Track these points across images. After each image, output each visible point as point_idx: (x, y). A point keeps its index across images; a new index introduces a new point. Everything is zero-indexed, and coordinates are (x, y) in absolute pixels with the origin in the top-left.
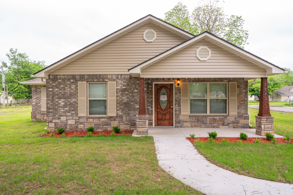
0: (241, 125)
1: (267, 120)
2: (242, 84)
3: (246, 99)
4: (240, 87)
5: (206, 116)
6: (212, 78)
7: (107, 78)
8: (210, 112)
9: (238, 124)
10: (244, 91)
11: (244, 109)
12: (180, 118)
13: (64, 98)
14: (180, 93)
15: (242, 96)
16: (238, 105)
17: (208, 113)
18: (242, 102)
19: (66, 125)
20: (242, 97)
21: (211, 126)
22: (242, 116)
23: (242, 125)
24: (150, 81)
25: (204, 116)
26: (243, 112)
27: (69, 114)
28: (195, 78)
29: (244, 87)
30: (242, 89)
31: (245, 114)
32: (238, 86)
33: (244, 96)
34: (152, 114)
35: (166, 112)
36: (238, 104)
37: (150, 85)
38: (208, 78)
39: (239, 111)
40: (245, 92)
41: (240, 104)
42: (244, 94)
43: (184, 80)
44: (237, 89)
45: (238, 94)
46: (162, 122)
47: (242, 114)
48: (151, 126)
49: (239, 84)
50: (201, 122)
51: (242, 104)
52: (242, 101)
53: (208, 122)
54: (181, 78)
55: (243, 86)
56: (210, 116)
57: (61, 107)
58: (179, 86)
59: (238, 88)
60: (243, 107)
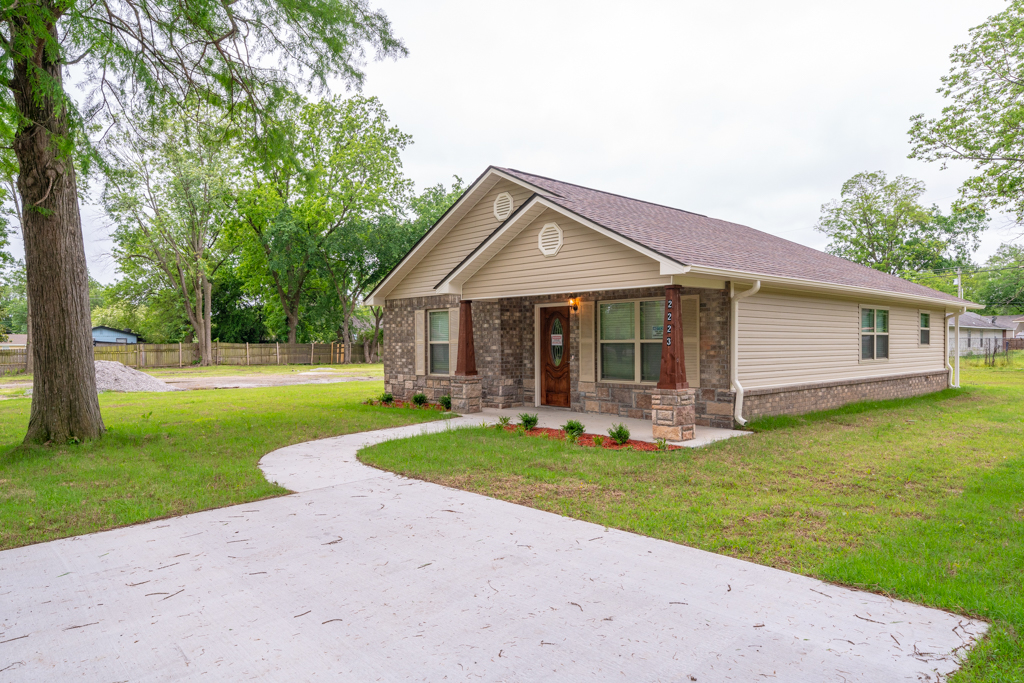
0: (710, 417)
1: (663, 398)
2: (713, 300)
3: (722, 343)
4: (708, 310)
5: (629, 388)
6: (643, 289)
7: (447, 302)
8: (643, 378)
9: (704, 413)
10: (718, 319)
11: (718, 371)
12: (579, 389)
13: (401, 342)
14: (578, 328)
15: (714, 333)
16: (701, 361)
17: (637, 380)
18: (712, 353)
19: (403, 389)
20: (713, 337)
21: (640, 414)
22: (713, 391)
23: (713, 417)
24: (527, 303)
25: (624, 386)
26: (714, 381)
27: (406, 370)
28: (607, 292)
29: (718, 309)
30: (713, 314)
31: (721, 387)
32: (701, 305)
33: (718, 333)
34: (533, 377)
35: (560, 374)
36: (704, 357)
37: (527, 311)
38: (632, 289)
39: (704, 376)
40: (719, 322)
41: (708, 356)
42: (718, 329)
43: (585, 296)
44: (698, 314)
45: (700, 328)
46: (555, 398)
47: (714, 386)
48: (530, 404)
49: (704, 301)
50: (620, 401)
51: (714, 356)
52: (714, 348)
53: (634, 405)
54: (581, 294)
55: (714, 304)
56: (636, 387)
57: (397, 357)
58: (578, 311)
59: (701, 311)
60: (715, 366)
